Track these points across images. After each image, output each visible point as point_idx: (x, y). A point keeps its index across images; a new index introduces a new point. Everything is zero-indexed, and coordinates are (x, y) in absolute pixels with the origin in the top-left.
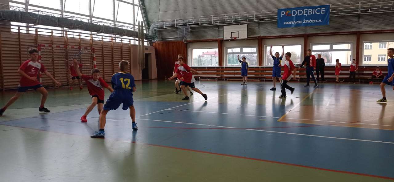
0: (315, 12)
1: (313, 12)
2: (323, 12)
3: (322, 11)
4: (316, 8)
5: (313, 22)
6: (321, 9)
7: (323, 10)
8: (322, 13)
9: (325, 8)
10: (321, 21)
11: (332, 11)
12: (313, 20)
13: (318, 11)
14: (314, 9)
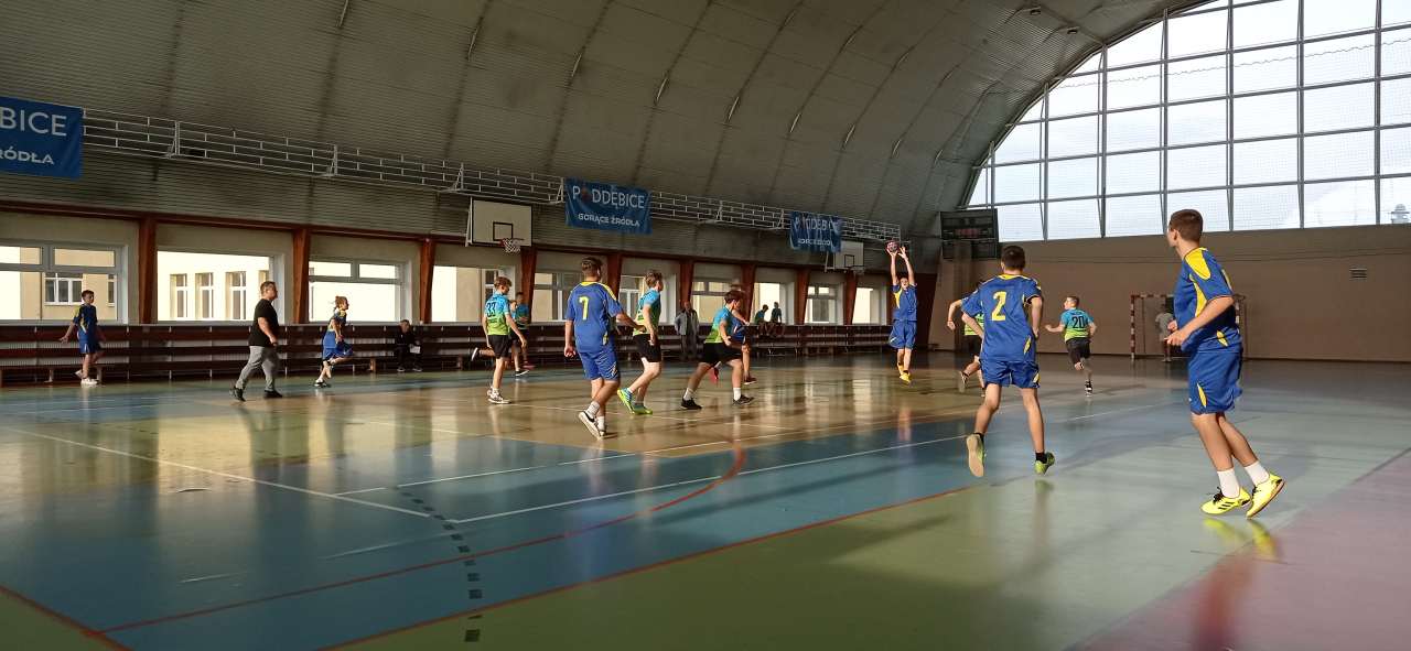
0: (28, 121)
1: (17, 119)
2: (58, 129)
3: (54, 125)
4: (31, 107)
5: (20, 159)
6: (50, 120)
7: (58, 121)
8: (54, 133)
9: (64, 118)
10: (51, 161)
11: (89, 131)
12: (20, 153)
13: (39, 122)
14: (22, 112)
